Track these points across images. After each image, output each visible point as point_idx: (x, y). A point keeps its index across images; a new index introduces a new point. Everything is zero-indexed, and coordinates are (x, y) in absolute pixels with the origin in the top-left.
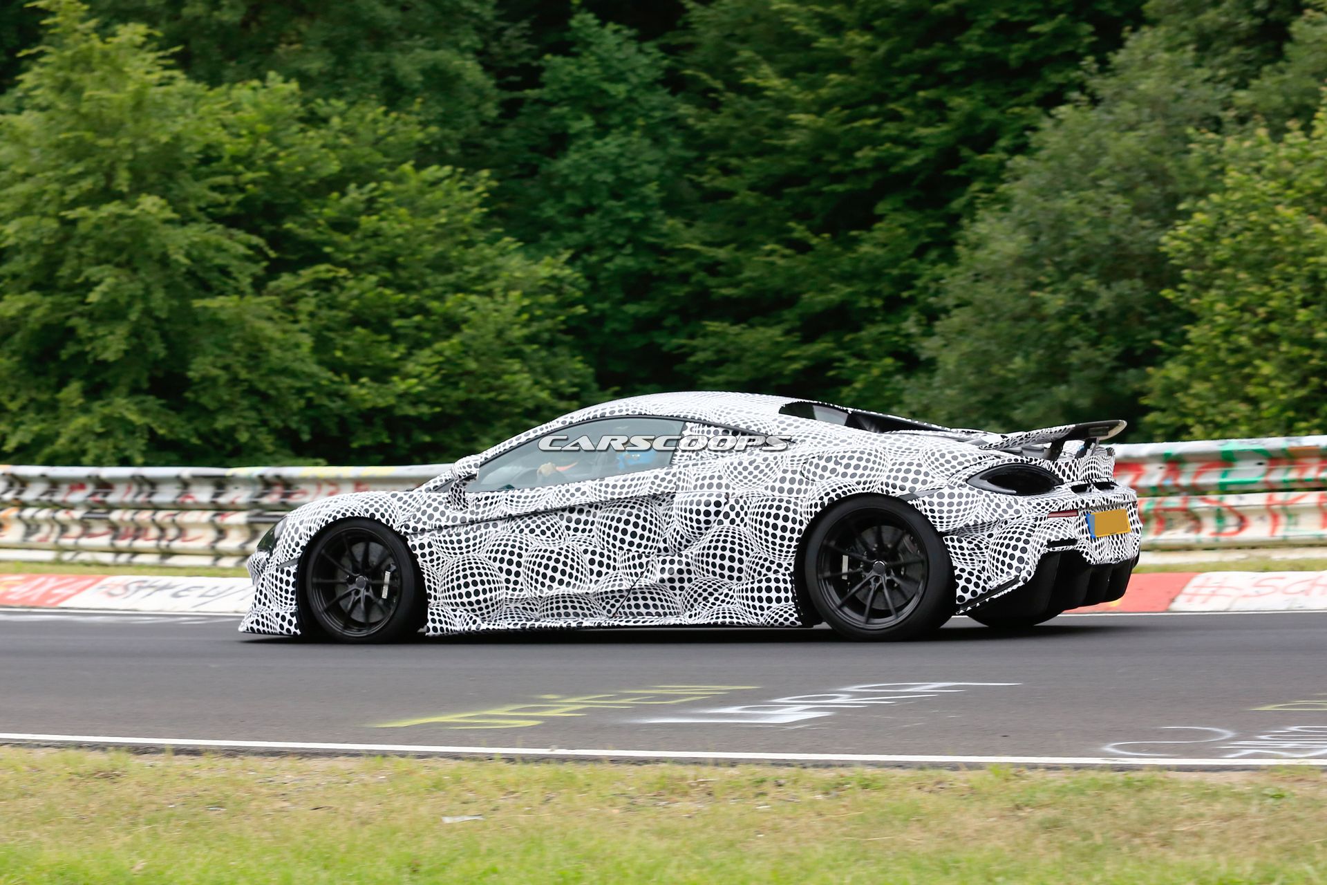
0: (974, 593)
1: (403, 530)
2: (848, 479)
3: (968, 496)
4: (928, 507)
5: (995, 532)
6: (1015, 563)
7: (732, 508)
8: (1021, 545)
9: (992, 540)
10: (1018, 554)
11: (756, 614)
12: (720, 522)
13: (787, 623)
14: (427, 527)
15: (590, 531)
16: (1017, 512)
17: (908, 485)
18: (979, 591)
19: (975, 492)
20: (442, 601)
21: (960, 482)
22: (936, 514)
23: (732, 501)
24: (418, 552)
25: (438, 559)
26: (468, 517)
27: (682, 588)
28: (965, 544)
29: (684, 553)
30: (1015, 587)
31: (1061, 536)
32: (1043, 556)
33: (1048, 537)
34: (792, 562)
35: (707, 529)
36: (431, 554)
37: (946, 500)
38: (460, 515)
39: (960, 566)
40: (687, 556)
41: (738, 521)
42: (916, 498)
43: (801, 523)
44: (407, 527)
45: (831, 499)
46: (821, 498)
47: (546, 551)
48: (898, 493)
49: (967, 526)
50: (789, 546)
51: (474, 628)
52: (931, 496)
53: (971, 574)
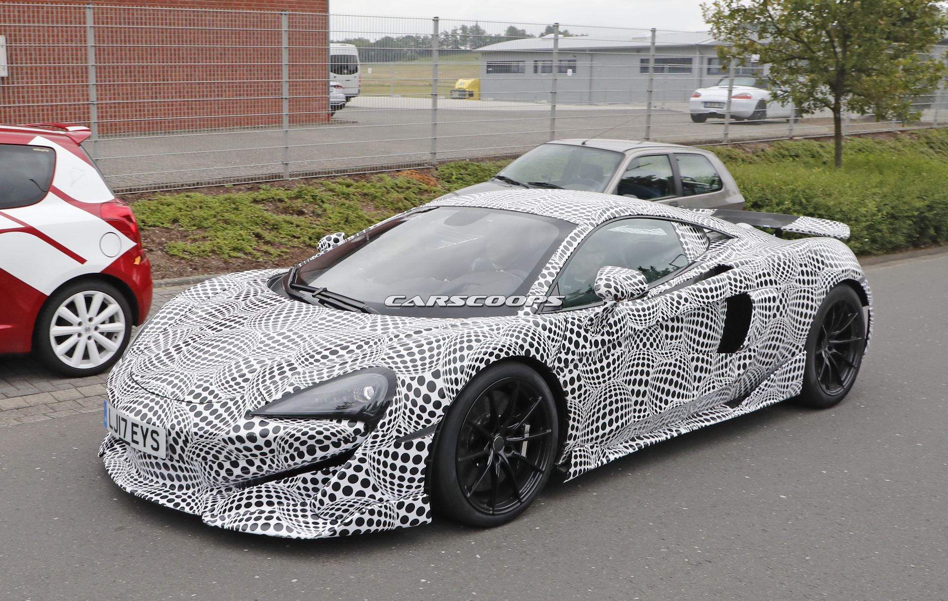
1: (556, 364)
7: (781, 301)
11: (784, 393)
13: (794, 395)
14: (576, 357)
15: (680, 337)
20: (580, 439)
23: (780, 295)
24: (568, 388)
25: (585, 392)
26: (606, 337)
38: (599, 338)
41: (784, 313)
43: (815, 310)
44: (559, 360)
45: (831, 287)
46: (826, 287)
51: (605, 461)
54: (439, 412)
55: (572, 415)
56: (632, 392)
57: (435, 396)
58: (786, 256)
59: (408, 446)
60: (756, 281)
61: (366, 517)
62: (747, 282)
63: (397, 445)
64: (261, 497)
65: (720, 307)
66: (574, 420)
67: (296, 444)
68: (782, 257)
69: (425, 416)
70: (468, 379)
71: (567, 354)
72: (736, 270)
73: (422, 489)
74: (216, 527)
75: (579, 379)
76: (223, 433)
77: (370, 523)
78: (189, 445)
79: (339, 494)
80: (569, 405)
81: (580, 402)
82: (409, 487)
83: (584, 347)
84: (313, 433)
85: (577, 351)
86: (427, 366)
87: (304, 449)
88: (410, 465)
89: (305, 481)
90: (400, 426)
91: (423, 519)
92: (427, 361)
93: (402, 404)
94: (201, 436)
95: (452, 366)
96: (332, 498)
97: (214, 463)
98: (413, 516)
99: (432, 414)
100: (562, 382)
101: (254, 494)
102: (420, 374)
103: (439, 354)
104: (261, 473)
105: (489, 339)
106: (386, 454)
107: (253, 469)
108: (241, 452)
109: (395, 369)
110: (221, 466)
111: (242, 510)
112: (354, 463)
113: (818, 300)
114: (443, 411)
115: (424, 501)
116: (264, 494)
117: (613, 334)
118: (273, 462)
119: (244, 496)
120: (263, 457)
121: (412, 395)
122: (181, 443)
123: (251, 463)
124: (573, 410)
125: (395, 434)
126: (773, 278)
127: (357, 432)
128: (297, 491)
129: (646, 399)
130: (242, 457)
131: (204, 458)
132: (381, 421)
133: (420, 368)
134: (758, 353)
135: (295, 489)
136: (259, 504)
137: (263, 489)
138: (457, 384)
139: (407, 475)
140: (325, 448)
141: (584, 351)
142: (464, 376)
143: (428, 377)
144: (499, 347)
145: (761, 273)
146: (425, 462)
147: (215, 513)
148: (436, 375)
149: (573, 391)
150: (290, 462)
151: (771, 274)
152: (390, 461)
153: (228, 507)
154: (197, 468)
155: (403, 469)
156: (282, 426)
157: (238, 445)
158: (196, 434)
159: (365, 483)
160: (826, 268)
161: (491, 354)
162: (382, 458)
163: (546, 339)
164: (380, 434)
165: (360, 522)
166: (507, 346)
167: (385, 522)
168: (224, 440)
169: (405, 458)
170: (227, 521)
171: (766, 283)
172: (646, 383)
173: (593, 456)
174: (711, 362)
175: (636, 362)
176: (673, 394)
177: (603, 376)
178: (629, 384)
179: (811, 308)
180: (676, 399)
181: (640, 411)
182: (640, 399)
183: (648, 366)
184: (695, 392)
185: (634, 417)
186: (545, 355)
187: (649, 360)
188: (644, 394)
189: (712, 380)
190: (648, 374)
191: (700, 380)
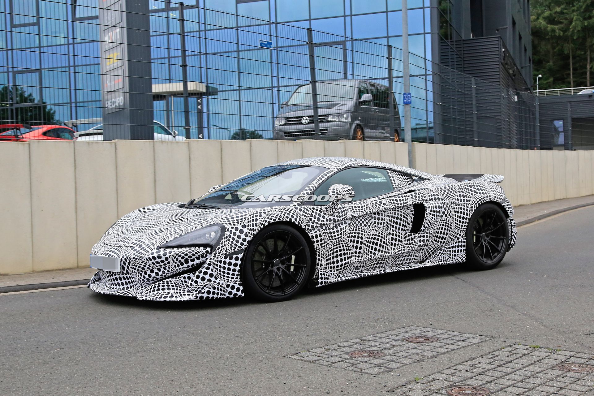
54: (245, 243)
55: (318, 253)
56: (353, 246)
57: (243, 236)
58: (450, 187)
59: (231, 258)
60: (429, 198)
61: (212, 290)
62: (423, 198)
63: (226, 258)
64: (164, 286)
65: (409, 211)
66: (319, 256)
67: (180, 258)
68: (447, 187)
69: (239, 245)
70: (259, 229)
71: (313, 223)
72: (417, 192)
73: (239, 279)
74: (143, 300)
75: (320, 236)
76: (146, 256)
77: (214, 293)
78: (131, 264)
79: (199, 280)
80: (315, 248)
81: (322, 247)
82: (232, 278)
83: (323, 221)
84: (187, 253)
85: (318, 222)
86: (240, 223)
87: (183, 261)
88: (232, 267)
89: (185, 278)
90: (226, 249)
91: (239, 293)
92: (240, 221)
93: (228, 239)
94: (136, 259)
95: (252, 223)
96: (196, 282)
97: (142, 272)
98: (234, 291)
99: (242, 244)
100: (310, 236)
101: (161, 285)
102: (236, 226)
103: (245, 218)
104: (164, 275)
105: (270, 212)
106: (221, 262)
107: (160, 273)
108: (155, 264)
109: (225, 224)
110: (146, 273)
111: (156, 292)
112: (206, 265)
113: (471, 210)
114: (247, 243)
115: (240, 285)
116: (166, 284)
117: (340, 217)
118: (169, 269)
119: (156, 286)
120: (165, 266)
121: (232, 235)
122: (127, 264)
123: (159, 270)
124: (318, 251)
125: (224, 252)
126: (440, 197)
127: (207, 252)
128: (181, 283)
129: (362, 251)
130: (155, 267)
131: (138, 270)
132: (218, 247)
133: (236, 223)
134: (433, 235)
135: (180, 281)
136: (163, 289)
137: (165, 282)
138: (254, 231)
139: (231, 272)
140: (193, 260)
141: (323, 223)
142: (257, 227)
143: (240, 227)
144: (275, 216)
145: (433, 194)
146: (240, 266)
147: (143, 294)
148: (244, 226)
149: (317, 241)
150: (177, 268)
151: (439, 195)
152: (222, 265)
153: (149, 291)
154: (135, 276)
155: (229, 269)
156: (173, 251)
157: (153, 261)
158: (134, 258)
159: (211, 275)
160: (477, 194)
161: (271, 219)
162: (219, 264)
163: (301, 215)
164: (218, 252)
165: (209, 292)
166: (279, 216)
167: (221, 294)
168: (146, 259)
169: (230, 264)
170: (148, 297)
171: (435, 199)
172: (361, 243)
173: (332, 276)
174: (401, 237)
175: (354, 231)
176: (379, 251)
177: (335, 236)
178: (351, 242)
179: (467, 214)
180: (380, 253)
181: (359, 257)
182: (358, 250)
183: (362, 234)
184: (393, 251)
185: (355, 259)
186: (300, 222)
187: (362, 231)
188: (361, 248)
189: (403, 246)
190: (362, 238)
191: (395, 245)
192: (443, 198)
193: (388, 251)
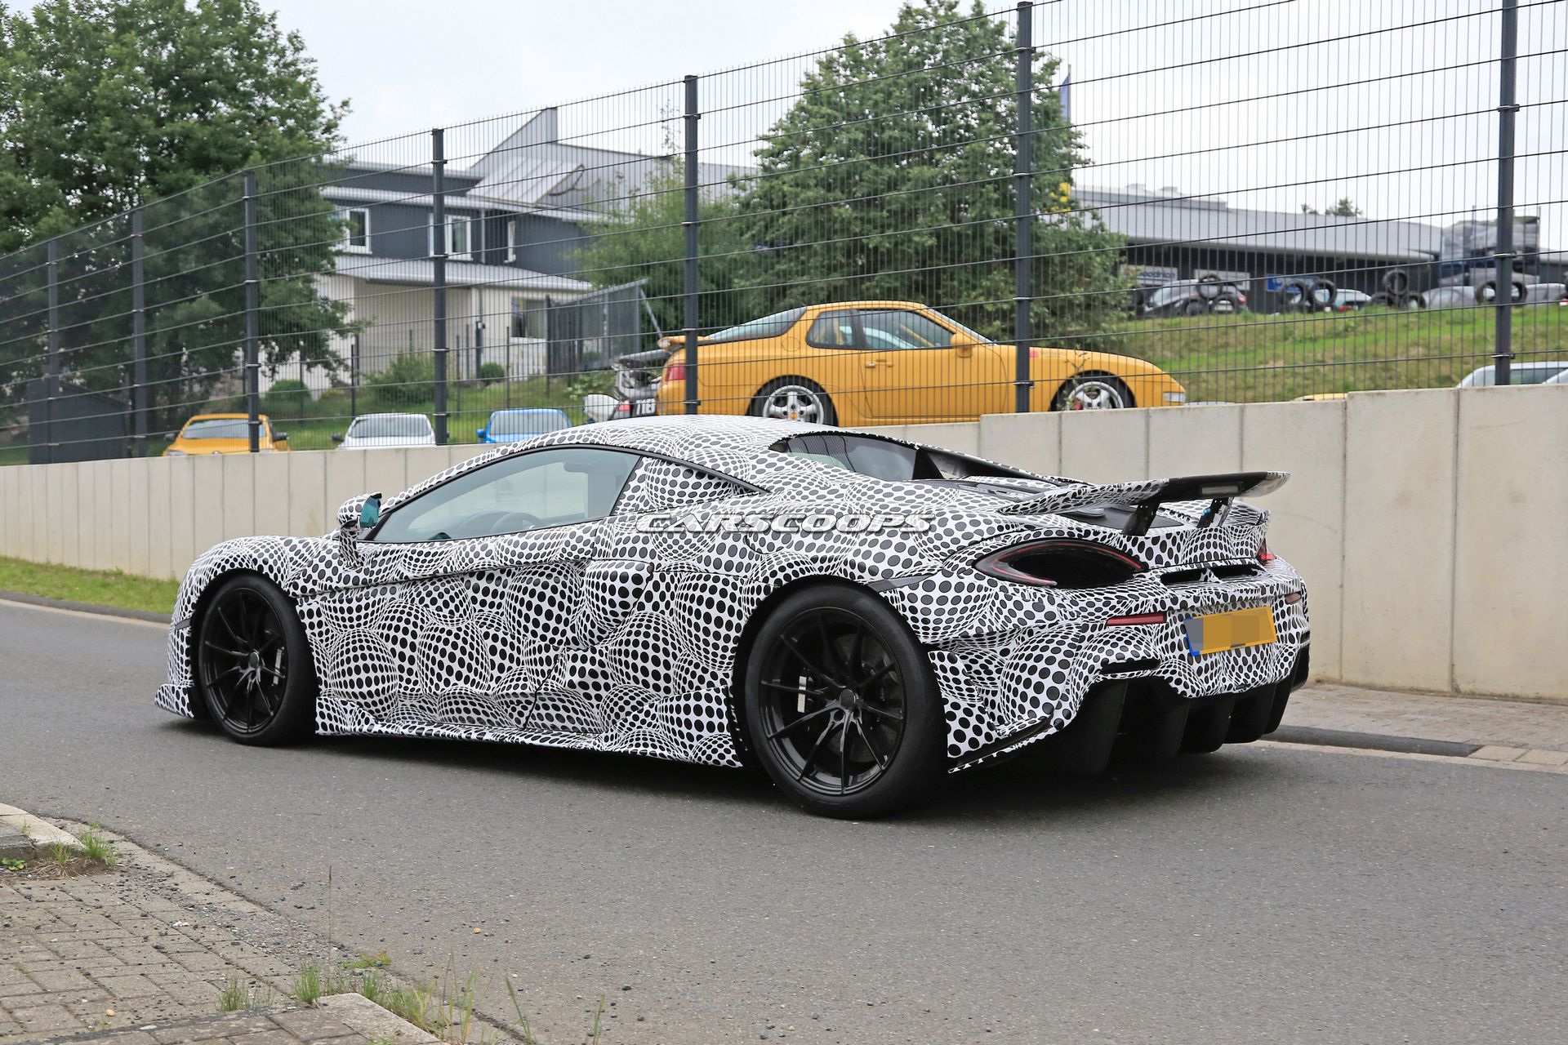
0: (973, 742)
1: (292, 590)
2: (803, 552)
3: (971, 587)
4: (907, 604)
5: (1013, 646)
6: (1043, 698)
7: (656, 586)
8: (1054, 668)
9: (1007, 660)
10: (1048, 683)
11: (684, 745)
12: (641, 607)
13: (723, 762)
14: (317, 588)
15: (499, 606)
16: (1050, 616)
17: (883, 566)
18: (982, 740)
19: (984, 583)
20: (333, 688)
21: (962, 565)
22: (919, 616)
23: (656, 576)
24: (306, 621)
25: (327, 632)
26: (362, 576)
27: (599, 698)
28: (960, 665)
29: (598, 647)
30: (1041, 736)
31: (1128, 655)
32: (1092, 687)
33: (1103, 656)
34: (731, 673)
35: (625, 614)
36: (320, 624)
37: (936, 594)
38: (353, 574)
39: (951, 700)
40: (601, 653)
41: (662, 606)
42: (892, 589)
43: (740, 616)
44: (296, 586)
45: (778, 581)
46: (766, 580)
47: (442, 631)
48: (867, 578)
49: (966, 636)
50: (725, 649)
51: (365, 728)
52: (914, 587)
53: (968, 712)
55: (316, 654)
56: (393, 651)
57: (189, 592)
66: (319, 661)
70: (208, 581)
71: (306, 581)
73: (189, 681)
75: (319, 614)
80: (310, 641)
81: (322, 641)
82: (182, 676)
83: (330, 579)
85: (319, 582)
88: (179, 654)
91: (186, 709)
98: (180, 703)
100: (298, 612)
105: (236, 547)
113: (746, 600)
114: (192, 606)
115: (184, 691)
117: (372, 573)
124: (315, 649)
129: (415, 668)
134: (613, 660)
139: (180, 664)
142: (205, 577)
144: (235, 556)
146: (187, 654)
163: (288, 560)
166: (242, 556)
171: (633, 552)
172: (413, 647)
173: (348, 716)
174: (518, 648)
175: (397, 615)
176: (459, 676)
177: (351, 620)
178: (387, 640)
179: (731, 611)
180: (461, 683)
181: (408, 681)
182: (406, 665)
183: (415, 625)
184: (493, 684)
185: (400, 686)
186: (279, 576)
187: (416, 617)
188: (412, 660)
189: (522, 676)
190: (414, 635)
191: (501, 668)
192: (657, 551)
193: (481, 681)
